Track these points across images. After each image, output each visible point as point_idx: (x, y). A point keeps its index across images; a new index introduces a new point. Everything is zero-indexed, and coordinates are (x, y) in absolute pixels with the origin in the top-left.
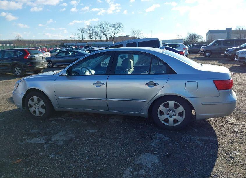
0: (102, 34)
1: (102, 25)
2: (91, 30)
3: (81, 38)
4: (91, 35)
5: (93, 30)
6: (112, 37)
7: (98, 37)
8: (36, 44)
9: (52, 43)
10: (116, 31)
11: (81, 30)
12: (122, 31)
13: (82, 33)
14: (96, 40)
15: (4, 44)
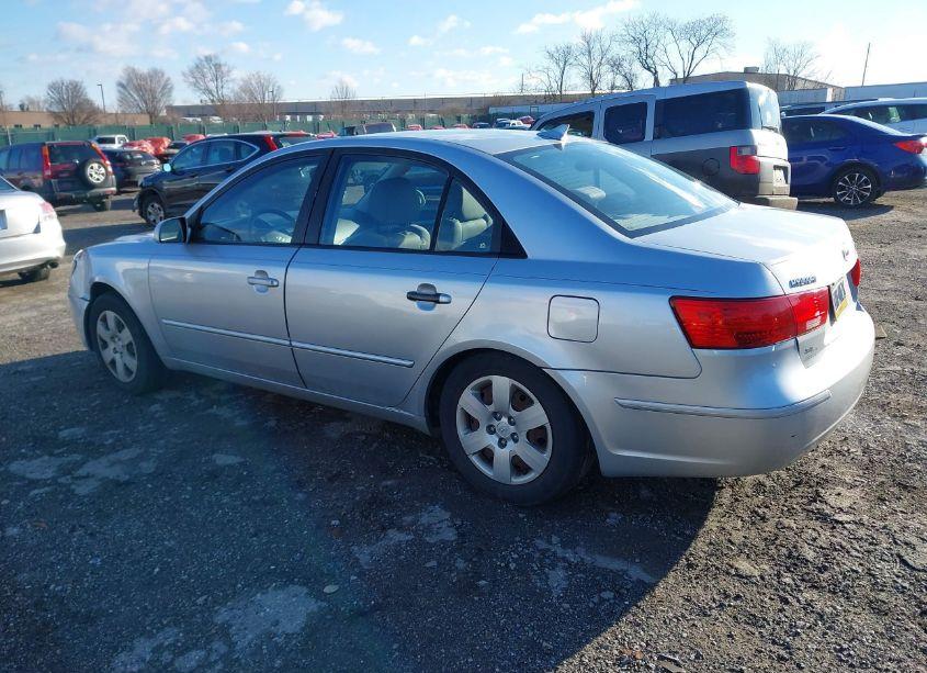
0: (637, 68)
1: (640, 29)
2: (596, 54)
3: (555, 85)
4: (594, 73)
5: (603, 54)
6: (681, 76)
7: (620, 81)
8: (397, 112)
9: (449, 106)
10: (699, 54)
11: (556, 55)
12: (722, 51)
13: (562, 65)
14: (615, 91)
15: (297, 114)
